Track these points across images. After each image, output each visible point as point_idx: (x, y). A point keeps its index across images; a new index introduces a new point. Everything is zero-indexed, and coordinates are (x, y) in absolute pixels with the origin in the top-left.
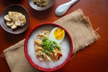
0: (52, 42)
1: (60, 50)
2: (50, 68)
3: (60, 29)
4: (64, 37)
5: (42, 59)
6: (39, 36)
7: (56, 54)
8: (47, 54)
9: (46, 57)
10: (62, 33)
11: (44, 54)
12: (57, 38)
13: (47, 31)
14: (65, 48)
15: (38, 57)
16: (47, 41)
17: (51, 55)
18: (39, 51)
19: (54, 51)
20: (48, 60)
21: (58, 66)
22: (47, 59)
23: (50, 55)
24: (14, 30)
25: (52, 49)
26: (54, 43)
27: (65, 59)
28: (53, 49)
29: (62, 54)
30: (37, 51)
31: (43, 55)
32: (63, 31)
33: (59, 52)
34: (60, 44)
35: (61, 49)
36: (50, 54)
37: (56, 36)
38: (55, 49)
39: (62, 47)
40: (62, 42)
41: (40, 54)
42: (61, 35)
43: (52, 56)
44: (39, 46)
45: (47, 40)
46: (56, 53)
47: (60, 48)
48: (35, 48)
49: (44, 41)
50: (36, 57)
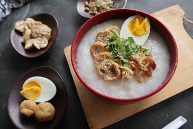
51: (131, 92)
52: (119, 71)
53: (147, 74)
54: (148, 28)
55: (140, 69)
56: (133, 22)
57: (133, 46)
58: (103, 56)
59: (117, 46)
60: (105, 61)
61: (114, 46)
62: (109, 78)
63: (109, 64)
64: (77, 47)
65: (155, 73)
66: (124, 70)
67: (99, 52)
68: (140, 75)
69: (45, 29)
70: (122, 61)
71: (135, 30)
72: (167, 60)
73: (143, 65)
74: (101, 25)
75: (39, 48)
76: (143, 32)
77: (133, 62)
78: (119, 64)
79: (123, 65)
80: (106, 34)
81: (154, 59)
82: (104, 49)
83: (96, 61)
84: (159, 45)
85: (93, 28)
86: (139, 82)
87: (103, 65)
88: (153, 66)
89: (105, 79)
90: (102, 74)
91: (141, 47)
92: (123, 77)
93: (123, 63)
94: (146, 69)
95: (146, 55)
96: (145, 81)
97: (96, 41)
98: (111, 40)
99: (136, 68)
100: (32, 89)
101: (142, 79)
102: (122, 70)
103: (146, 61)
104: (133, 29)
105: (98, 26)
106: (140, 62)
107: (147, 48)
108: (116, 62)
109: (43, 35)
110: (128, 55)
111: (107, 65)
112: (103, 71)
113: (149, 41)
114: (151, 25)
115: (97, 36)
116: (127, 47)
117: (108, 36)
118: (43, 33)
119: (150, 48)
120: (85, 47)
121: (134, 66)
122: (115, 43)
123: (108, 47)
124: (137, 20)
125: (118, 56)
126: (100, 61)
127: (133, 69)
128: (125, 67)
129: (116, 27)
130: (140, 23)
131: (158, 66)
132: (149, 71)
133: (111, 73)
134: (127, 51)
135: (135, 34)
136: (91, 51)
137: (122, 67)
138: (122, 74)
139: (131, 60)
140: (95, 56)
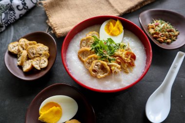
51: (122, 83)
52: (108, 68)
53: (131, 65)
54: (122, 28)
55: (125, 62)
56: (108, 26)
57: (114, 45)
58: (91, 58)
59: (101, 47)
60: (95, 62)
61: (98, 48)
62: (102, 76)
63: (98, 63)
65: (136, 63)
66: (112, 65)
67: (86, 56)
68: (126, 67)
69: (42, 48)
70: (109, 59)
71: (111, 31)
72: (143, 50)
73: (126, 58)
74: (81, 33)
75: (39, 69)
76: (118, 32)
77: (117, 58)
78: (107, 62)
79: (110, 62)
80: (88, 40)
81: (133, 52)
82: (91, 52)
83: (87, 64)
84: (133, 40)
85: (75, 37)
86: (127, 73)
87: (93, 66)
88: (134, 57)
89: (98, 77)
90: (94, 74)
91: (120, 44)
92: (113, 72)
93: (110, 60)
94: (130, 61)
95: (126, 50)
96: (131, 71)
97: (81, 48)
98: (94, 44)
99: (121, 62)
100: (52, 111)
101: (128, 69)
102: (110, 66)
103: (127, 54)
104: (110, 31)
105: (79, 34)
106: (123, 56)
107: (125, 45)
108: (104, 61)
109: (40, 55)
110: (112, 53)
111: (97, 65)
112: (94, 71)
113: (124, 38)
114: (123, 25)
115: (81, 43)
116: (109, 46)
117: (91, 41)
118: (40, 52)
119: (127, 44)
120: (72, 55)
121: (119, 61)
122: (98, 45)
123: (93, 50)
124: (111, 24)
125: (104, 55)
126: (89, 63)
127: (119, 63)
128: (113, 63)
129: (94, 32)
130: (114, 25)
131: (137, 57)
132: (132, 62)
133: (102, 71)
134: (110, 49)
135: (112, 35)
136: (79, 56)
137: (110, 64)
138: (111, 70)
139: (116, 57)
140: (84, 60)
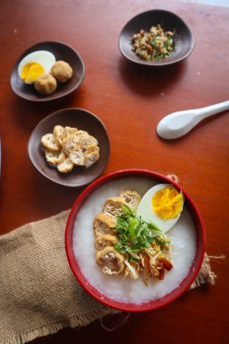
0: (145, 225)
1: (167, 249)
2: (132, 302)
3: (171, 189)
4: (182, 213)
5: (112, 271)
6: (111, 205)
7: (153, 261)
8: (128, 256)
9: (126, 266)
10: (176, 203)
11: (121, 258)
12: (161, 214)
13: (135, 193)
14: (182, 246)
15: (102, 263)
16: (131, 219)
17: (139, 261)
18: (105, 246)
19: (150, 250)
20: (130, 277)
21: (158, 300)
22: (127, 273)
23: (137, 260)
24: (63, 175)
25: (144, 246)
26: (151, 227)
27: (180, 280)
28: (148, 244)
29: (172, 262)
30: (100, 245)
31: (115, 261)
32: (180, 196)
33: (163, 257)
34: (168, 233)
35: (170, 249)
36: (138, 257)
37: (159, 208)
38: (153, 246)
39: (172, 243)
40: (173, 227)
41: (107, 256)
42: (174, 207)
43: (141, 265)
44: (106, 233)
45: (132, 216)
46: (156, 257)
47: (167, 245)
48: (96, 236)
49: (124, 218)
50: (97, 262)
51: (131, 295)
52: (122, 266)
56: (160, 194)
57: (150, 235)
58: (107, 241)
59: (128, 233)
61: (124, 231)
63: (112, 254)
64: (78, 212)
66: (128, 269)
70: (130, 254)
72: (190, 261)
73: (154, 267)
76: (171, 213)
78: (125, 257)
79: (129, 261)
83: (97, 244)
86: (146, 284)
87: (104, 254)
88: (168, 267)
89: (104, 271)
93: (130, 257)
96: (153, 284)
97: (103, 211)
99: (146, 268)
101: (149, 281)
108: (122, 254)
115: (106, 204)
130: (171, 198)
137: (127, 264)
140: (98, 233)
